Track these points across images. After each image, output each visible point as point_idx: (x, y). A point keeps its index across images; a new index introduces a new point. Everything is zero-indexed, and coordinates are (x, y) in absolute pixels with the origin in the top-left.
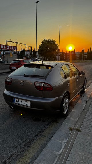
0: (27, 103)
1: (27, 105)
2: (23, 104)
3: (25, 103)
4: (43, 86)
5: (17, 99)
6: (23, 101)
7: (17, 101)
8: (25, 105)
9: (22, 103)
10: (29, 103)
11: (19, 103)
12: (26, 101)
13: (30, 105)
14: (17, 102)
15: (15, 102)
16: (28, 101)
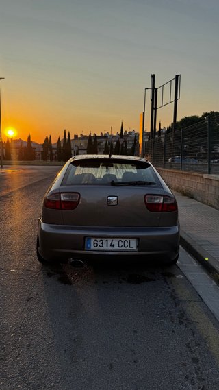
0: (127, 244)
1: (128, 248)
2: (116, 247)
3: (121, 244)
4: (161, 201)
5: (99, 240)
6: (115, 242)
7: (99, 243)
8: (123, 248)
9: (113, 246)
10: (134, 244)
11: (105, 247)
12: (123, 240)
13: (135, 248)
14: (98, 247)
15: (93, 247)
16: (128, 240)
